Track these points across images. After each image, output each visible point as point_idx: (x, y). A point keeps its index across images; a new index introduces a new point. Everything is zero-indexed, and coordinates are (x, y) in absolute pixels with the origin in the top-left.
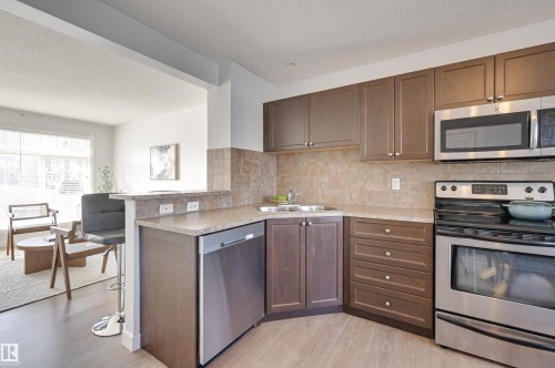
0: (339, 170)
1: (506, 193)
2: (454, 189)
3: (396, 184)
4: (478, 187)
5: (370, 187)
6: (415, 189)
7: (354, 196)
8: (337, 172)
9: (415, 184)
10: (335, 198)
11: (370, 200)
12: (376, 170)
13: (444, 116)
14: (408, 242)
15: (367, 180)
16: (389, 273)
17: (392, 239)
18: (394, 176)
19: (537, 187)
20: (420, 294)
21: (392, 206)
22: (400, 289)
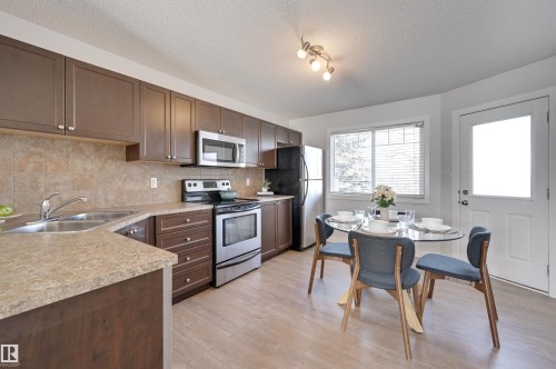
1: (216, 186)
2: (195, 185)
3: (154, 183)
4: (206, 185)
5: (129, 186)
6: (168, 187)
7: (110, 197)
8: (85, 169)
9: (168, 182)
11: (129, 200)
12: (134, 168)
13: (203, 135)
14: (201, 225)
15: (126, 179)
16: (189, 254)
17: (190, 227)
18: (152, 176)
19: (226, 182)
20: (207, 260)
21: (150, 202)
22: (196, 263)
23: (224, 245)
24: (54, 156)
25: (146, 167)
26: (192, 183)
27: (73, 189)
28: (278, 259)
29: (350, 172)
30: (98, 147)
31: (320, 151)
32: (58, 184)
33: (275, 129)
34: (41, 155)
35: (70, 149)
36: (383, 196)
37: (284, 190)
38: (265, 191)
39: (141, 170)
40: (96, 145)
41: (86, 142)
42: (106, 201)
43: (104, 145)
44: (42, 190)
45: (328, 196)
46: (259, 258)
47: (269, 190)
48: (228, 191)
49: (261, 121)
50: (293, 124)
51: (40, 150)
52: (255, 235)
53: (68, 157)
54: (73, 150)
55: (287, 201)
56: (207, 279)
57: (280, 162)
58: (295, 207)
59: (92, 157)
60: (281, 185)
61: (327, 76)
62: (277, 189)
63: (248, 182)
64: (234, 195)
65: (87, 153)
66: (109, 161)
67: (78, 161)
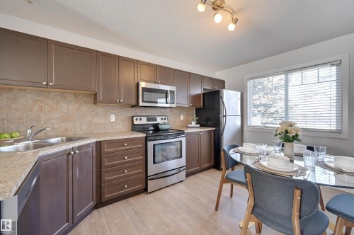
0: (70, 108)
1: (156, 120)
2: (141, 119)
3: (113, 118)
4: (148, 120)
5: (97, 120)
6: (122, 120)
7: (84, 127)
8: (68, 110)
9: (123, 117)
10: (67, 130)
11: (96, 129)
12: (99, 109)
13: (143, 85)
14: (135, 148)
15: (94, 116)
16: (126, 168)
17: (127, 150)
18: (112, 113)
19: (164, 118)
20: (141, 173)
21: (110, 131)
22: (132, 175)
23: (154, 163)
24: (50, 102)
25: (108, 108)
26: (139, 118)
27: (61, 122)
28: (200, 175)
29: (272, 110)
30: (76, 96)
31: (239, 94)
32: (51, 119)
33: (202, 79)
34: (42, 101)
35: (59, 97)
36: (287, 132)
37: (209, 123)
38: (194, 124)
39: (104, 110)
40: (75, 94)
41: (68, 93)
42: (81, 129)
43: (80, 94)
44: (43, 122)
45: (245, 129)
46: (184, 173)
47: (196, 124)
48: (164, 124)
49: (190, 73)
50: (218, 75)
51: (41, 98)
52: (181, 157)
53: (58, 102)
54: (61, 98)
55: (210, 132)
56: (141, 186)
57: (206, 103)
58: (216, 136)
59: (73, 102)
60: (208, 120)
61: (232, 27)
62: (203, 123)
63: (182, 117)
64: (168, 127)
65: (69, 99)
66: (84, 104)
67: (64, 105)
